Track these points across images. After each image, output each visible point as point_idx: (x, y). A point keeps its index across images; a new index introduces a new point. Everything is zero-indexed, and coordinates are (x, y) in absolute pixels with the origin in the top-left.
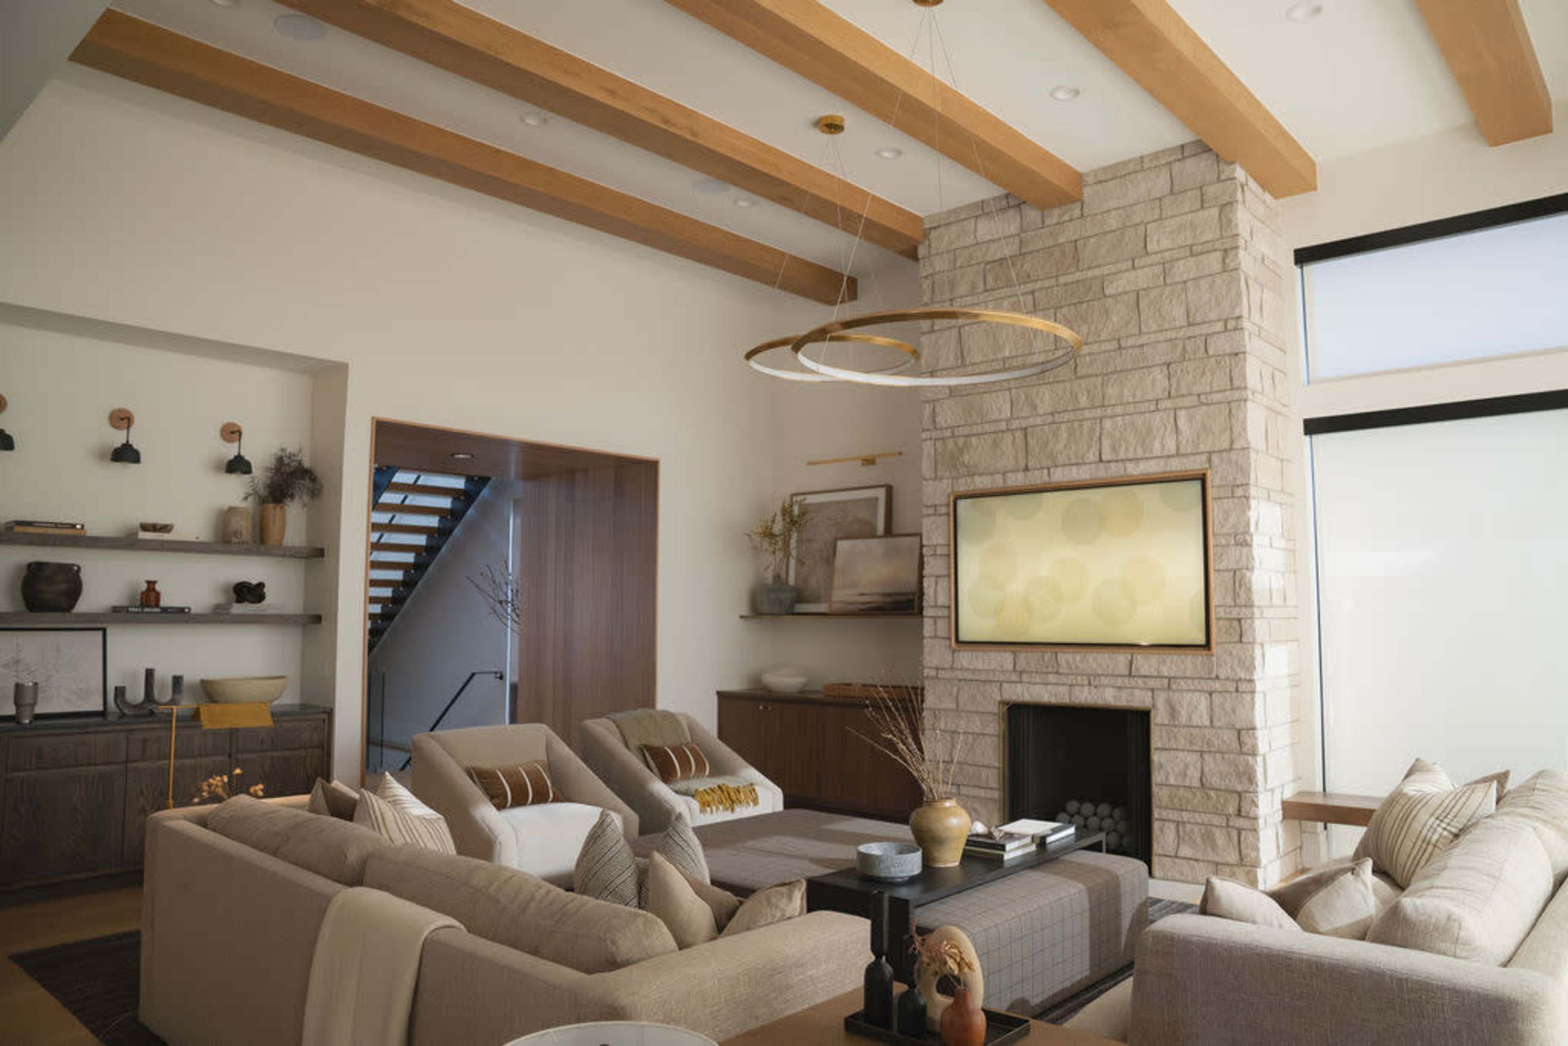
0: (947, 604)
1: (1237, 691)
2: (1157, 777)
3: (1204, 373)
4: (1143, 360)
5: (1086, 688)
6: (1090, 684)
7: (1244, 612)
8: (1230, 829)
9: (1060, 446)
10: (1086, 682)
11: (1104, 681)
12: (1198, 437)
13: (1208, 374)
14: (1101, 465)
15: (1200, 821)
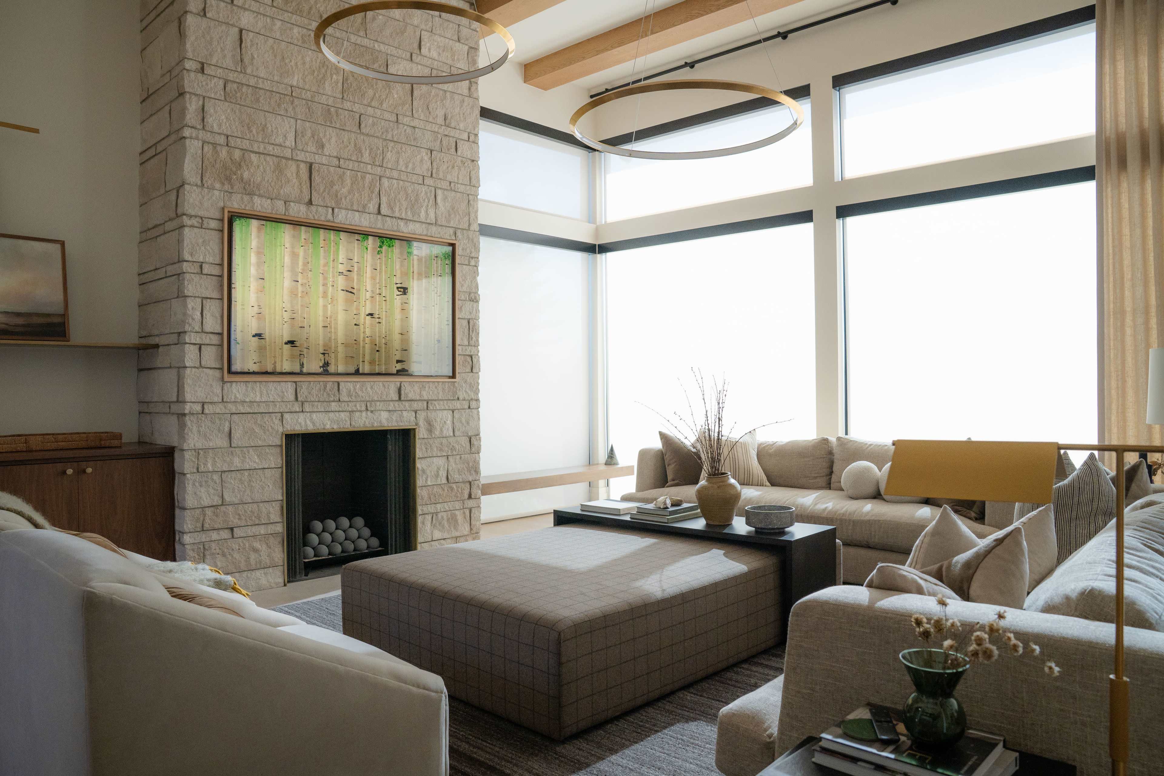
0: (219, 331)
1: (469, 408)
2: (420, 481)
3: (453, 167)
4: (414, 139)
5: (364, 414)
6: (367, 410)
7: (473, 351)
8: (465, 510)
9: (345, 191)
10: (364, 408)
11: (380, 405)
12: (450, 215)
13: (456, 168)
14: (379, 217)
15: (447, 509)
